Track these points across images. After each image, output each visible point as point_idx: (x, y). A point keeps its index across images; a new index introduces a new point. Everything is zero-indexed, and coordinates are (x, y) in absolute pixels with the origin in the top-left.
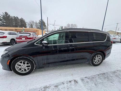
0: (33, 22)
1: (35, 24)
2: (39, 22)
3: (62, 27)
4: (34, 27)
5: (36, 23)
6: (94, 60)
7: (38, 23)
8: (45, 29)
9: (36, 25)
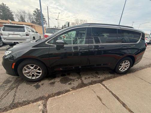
0: (24, 12)
1: (28, 17)
2: (34, 13)
3: (69, 22)
4: (26, 20)
5: (30, 15)
6: (119, 67)
7: (32, 14)
8: (44, 24)
9: (30, 18)
